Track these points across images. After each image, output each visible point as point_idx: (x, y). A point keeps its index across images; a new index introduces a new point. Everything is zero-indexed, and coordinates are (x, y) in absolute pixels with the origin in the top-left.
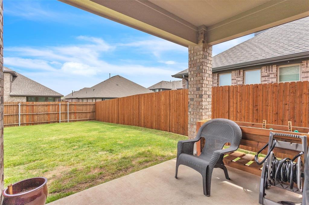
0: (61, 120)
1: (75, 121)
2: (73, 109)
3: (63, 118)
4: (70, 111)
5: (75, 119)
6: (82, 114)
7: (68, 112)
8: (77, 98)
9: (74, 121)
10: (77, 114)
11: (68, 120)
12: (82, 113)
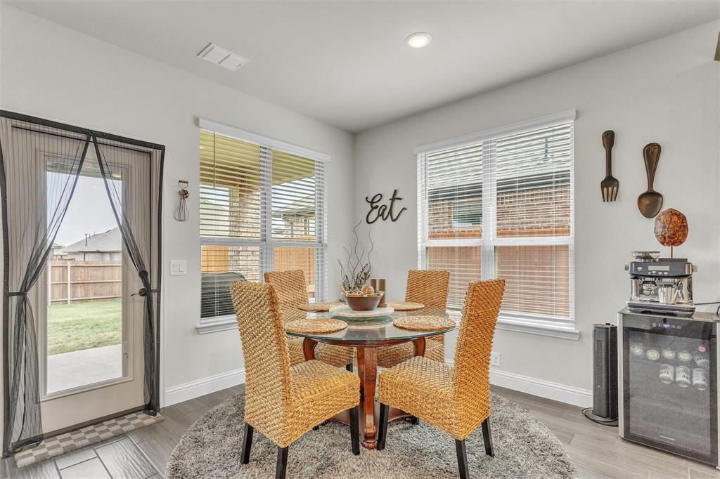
0: (53, 298)
1: (86, 301)
2: (81, 276)
3: (56, 294)
4: (72, 278)
5: (87, 296)
6: (100, 287)
7: (69, 282)
8: (98, 252)
9: (81, 301)
10: (90, 287)
11: (69, 299)
12: (101, 285)
